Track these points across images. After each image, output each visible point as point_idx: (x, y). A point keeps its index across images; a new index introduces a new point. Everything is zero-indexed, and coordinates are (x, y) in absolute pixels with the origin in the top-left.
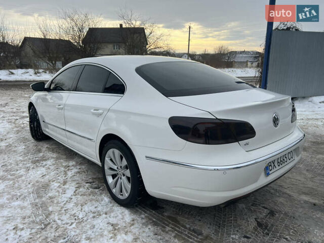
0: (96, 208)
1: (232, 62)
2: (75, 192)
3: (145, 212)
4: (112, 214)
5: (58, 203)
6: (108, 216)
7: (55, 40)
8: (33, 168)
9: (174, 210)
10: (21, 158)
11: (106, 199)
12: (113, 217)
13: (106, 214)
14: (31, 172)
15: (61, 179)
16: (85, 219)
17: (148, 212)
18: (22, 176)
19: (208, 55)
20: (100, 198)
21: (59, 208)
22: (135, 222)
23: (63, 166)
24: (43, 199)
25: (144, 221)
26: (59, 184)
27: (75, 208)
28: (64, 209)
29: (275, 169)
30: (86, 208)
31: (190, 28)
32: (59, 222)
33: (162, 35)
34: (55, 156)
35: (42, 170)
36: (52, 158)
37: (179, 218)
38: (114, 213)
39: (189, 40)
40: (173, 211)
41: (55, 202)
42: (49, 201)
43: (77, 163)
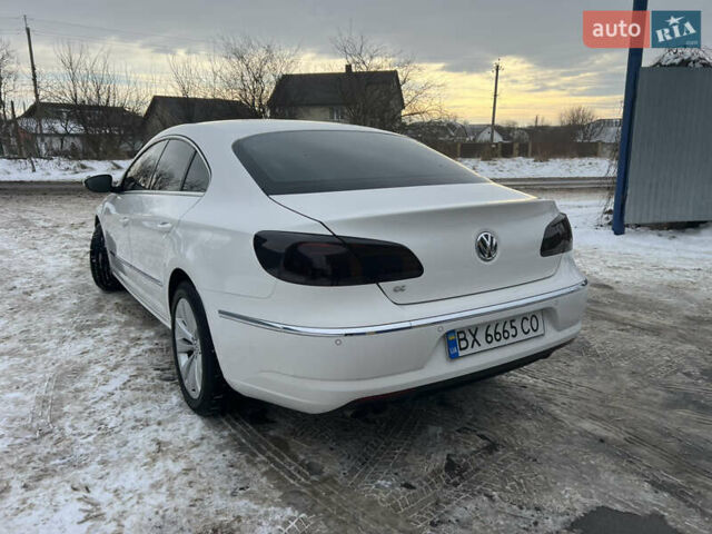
0: (147, 412)
1: (596, 143)
2: (125, 384)
3: (234, 427)
4: (170, 426)
5: (84, 400)
6: (161, 428)
7: (205, 101)
8: (74, 338)
9: (292, 426)
10: (60, 321)
11: (175, 398)
12: (170, 430)
13: (159, 424)
14: (66, 346)
15: (113, 360)
16: (116, 430)
17: (240, 427)
18: (48, 350)
19: (544, 129)
20: (164, 396)
21: (80, 409)
22: (205, 441)
23: (128, 338)
24: (63, 392)
25: (222, 441)
26: (104, 369)
27: (110, 410)
28: (88, 411)
29: (477, 348)
30: (128, 412)
31: (497, 70)
32: (68, 431)
33: (427, 86)
34: (123, 320)
35: (89, 343)
36: (117, 322)
37: (293, 441)
38: (175, 424)
39: (495, 96)
40: (289, 428)
41: (82, 397)
42: (71, 395)
43: (157, 333)
